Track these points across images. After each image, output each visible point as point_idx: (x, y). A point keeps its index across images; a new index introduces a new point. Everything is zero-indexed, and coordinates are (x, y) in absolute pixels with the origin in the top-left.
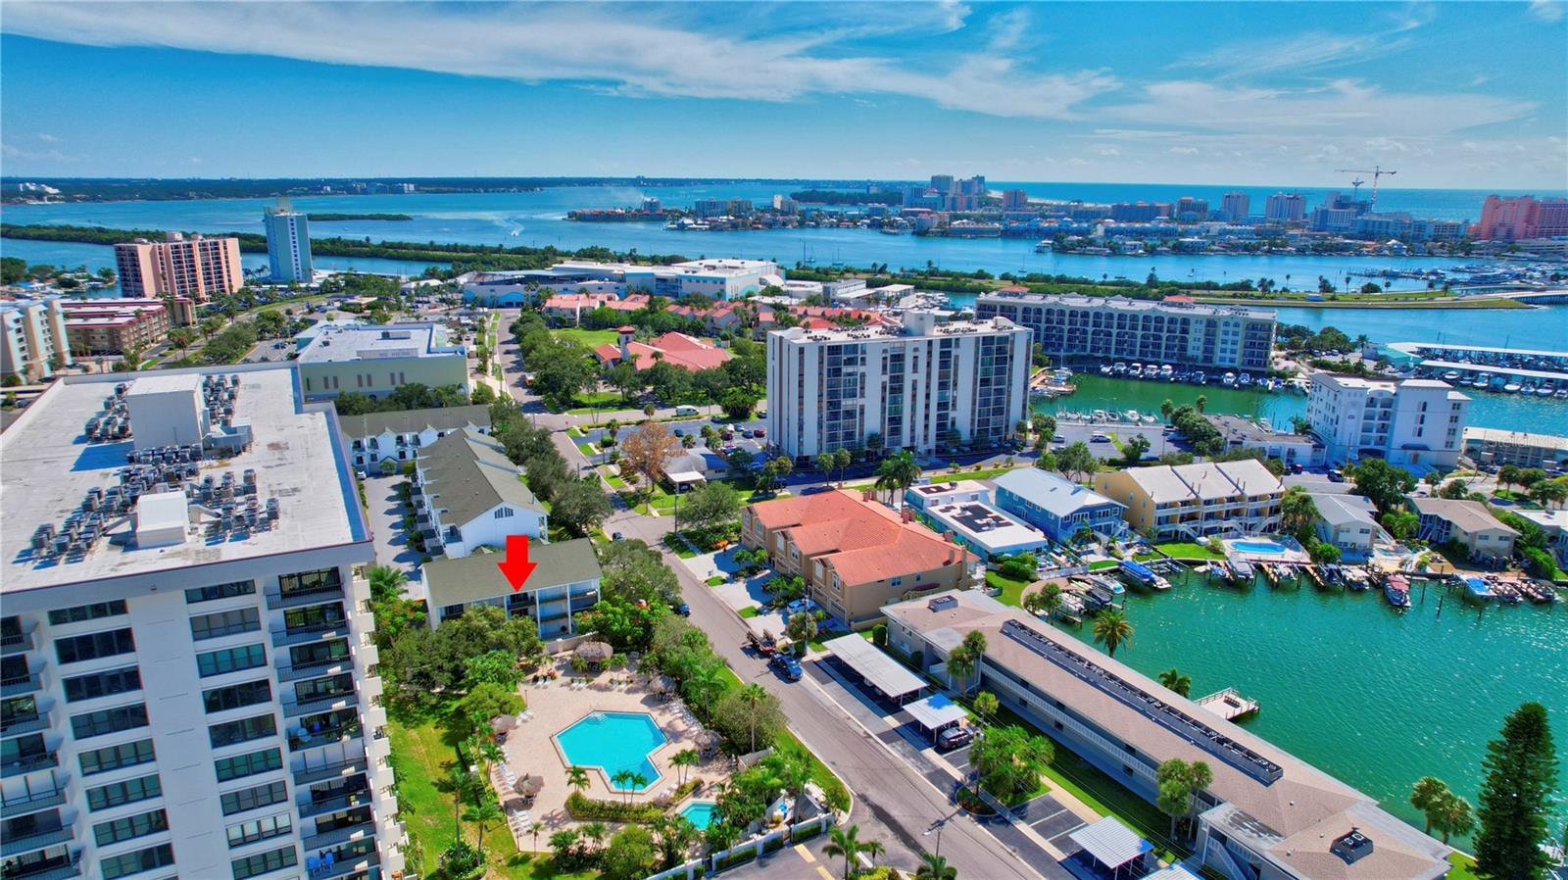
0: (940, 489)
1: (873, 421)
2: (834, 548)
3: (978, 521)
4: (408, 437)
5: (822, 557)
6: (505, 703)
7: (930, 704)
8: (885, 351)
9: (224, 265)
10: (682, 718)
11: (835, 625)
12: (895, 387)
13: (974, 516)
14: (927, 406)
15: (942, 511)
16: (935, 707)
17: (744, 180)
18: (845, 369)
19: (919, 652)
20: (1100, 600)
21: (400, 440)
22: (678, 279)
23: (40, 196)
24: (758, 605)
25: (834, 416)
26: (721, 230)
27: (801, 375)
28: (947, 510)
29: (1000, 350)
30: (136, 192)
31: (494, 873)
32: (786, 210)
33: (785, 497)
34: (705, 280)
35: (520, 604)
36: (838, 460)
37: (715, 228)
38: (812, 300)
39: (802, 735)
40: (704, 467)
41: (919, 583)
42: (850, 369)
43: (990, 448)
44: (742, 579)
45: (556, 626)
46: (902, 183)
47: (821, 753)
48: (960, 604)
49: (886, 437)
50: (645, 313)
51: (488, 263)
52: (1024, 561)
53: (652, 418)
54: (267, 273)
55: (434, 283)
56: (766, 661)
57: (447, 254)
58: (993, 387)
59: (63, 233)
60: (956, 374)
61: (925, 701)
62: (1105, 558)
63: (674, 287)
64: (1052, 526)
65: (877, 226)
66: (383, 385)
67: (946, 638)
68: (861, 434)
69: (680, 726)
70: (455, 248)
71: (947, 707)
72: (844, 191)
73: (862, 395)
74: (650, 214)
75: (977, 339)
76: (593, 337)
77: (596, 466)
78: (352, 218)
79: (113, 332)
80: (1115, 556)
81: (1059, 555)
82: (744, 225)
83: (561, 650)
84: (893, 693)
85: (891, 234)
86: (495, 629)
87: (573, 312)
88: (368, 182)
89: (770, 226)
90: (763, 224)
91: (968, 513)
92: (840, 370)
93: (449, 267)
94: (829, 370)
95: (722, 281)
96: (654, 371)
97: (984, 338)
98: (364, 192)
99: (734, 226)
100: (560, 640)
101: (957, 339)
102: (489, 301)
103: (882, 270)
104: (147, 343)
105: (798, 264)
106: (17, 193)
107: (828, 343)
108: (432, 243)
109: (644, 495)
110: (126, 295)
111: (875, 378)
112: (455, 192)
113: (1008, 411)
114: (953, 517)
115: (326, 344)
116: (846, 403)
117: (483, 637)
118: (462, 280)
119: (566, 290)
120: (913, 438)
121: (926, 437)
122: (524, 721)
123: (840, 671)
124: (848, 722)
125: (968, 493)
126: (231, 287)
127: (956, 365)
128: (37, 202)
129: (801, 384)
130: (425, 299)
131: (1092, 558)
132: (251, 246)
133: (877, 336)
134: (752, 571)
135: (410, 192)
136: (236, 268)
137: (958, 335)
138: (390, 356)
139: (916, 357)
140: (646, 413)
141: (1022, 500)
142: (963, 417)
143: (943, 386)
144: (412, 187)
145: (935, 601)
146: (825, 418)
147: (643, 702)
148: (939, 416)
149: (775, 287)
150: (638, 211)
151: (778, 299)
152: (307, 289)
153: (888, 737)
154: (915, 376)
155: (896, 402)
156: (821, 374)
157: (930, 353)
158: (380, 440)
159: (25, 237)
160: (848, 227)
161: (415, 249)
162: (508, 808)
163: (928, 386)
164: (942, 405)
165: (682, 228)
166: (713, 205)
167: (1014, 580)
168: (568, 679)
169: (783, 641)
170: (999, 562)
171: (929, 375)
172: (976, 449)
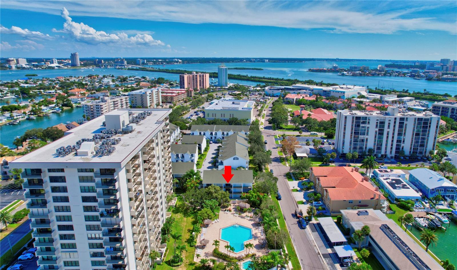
0: (386, 171)
1: (371, 144)
2: (334, 186)
3: (396, 185)
4: (225, 133)
5: (326, 188)
6: (210, 216)
7: (344, 248)
8: (377, 120)
9: (205, 81)
10: (260, 232)
11: (326, 213)
12: (381, 132)
13: (396, 183)
14: (392, 141)
15: (384, 179)
16: (345, 250)
17: (372, 60)
18: (361, 125)
19: (349, 229)
20: (435, 224)
21: (223, 133)
22: (330, 91)
23: (177, 62)
24: (304, 201)
25: (356, 141)
26: (356, 76)
27: (345, 126)
28: (386, 179)
29: (425, 123)
30: (198, 61)
31: (184, 266)
32: (381, 70)
33: (333, 166)
34: (338, 92)
35: (228, 187)
36: (353, 156)
37: (354, 75)
38: (374, 101)
39: (297, 248)
40: (309, 153)
41: (360, 204)
42: (363, 125)
43: (417, 159)
44: (304, 191)
45: (238, 195)
46: (426, 62)
47: (300, 255)
48: (369, 214)
49: (375, 150)
50: (314, 101)
51: (276, 83)
52: (408, 203)
53: (301, 135)
54: (217, 84)
55: (258, 88)
56: (298, 220)
57: (267, 80)
58: (421, 137)
59: (177, 71)
60: (405, 130)
61: (343, 246)
62: (447, 208)
63: (328, 94)
64: (427, 192)
65: (412, 76)
66: (227, 117)
67: (357, 226)
68: (366, 148)
69: (259, 235)
70: (270, 79)
71: (349, 250)
72: (405, 64)
73: (367, 134)
74: (334, 70)
75: (415, 119)
76: (296, 107)
77: (277, 148)
78: (247, 69)
79: (172, 98)
80: (452, 208)
81: (426, 203)
82: (364, 75)
83: (237, 203)
84: (333, 240)
85: (417, 79)
86: (216, 193)
87: (293, 100)
88: (256, 59)
89: (373, 75)
90: (371, 74)
91: (394, 182)
92: (359, 125)
93: (264, 84)
94: (355, 125)
95: (344, 93)
96: (306, 120)
97: (418, 119)
98: (254, 62)
99: (361, 75)
100: (237, 200)
101: (407, 118)
102: (271, 95)
103: (407, 92)
104: (180, 101)
105: (376, 88)
106: (173, 61)
107: (356, 116)
108: (264, 77)
109: (287, 159)
110: (181, 88)
111: (373, 129)
112: (279, 62)
113: (427, 146)
114: (387, 182)
115: (217, 104)
116: (361, 137)
117: (212, 195)
118: (267, 88)
119: (294, 93)
120: (386, 152)
121: (391, 152)
122: (216, 222)
123: (319, 229)
124: (315, 247)
125: (397, 174)
126: (206, 87)
127: (406, 127)
128: (176, 64)
129: (345, 129)
130: (255, 93)
131: (441, 207)
132: (213, 75)
133: (376, 115)
134: (308, 189)
135: (267, 62)
136: (208, 82)
137: (407, 117)
138: (231, 109)
139: (389, 123)
140: (300, 133)
141: (417, 180)
142: (407, 146)
143: (399, 134)
144: (267, 60)
145: (359, 212)
146: (352, 141)
147: (252, 225)
148: (397, 145)
149: (363, 95)
150: (331, 69)
151: (362, 100)
152: (225, 89)
153: (325, 256)
154: (388, 130)
155: (381, 138)
156: (352, 126)
157: (395, 122)
158: (218, 133)
159: (169, 72)
160: (402, 76)
161: (259, 78)
162: (197, 247)
163: (393, 134)
164: (399, 141)
165: (343, 75)
166: (355, 68)
167: (403, 209)
168: (235, 212)
169: (305, 214)
170: (399, 201)
171: (394, 130)
172: (411, 159)
